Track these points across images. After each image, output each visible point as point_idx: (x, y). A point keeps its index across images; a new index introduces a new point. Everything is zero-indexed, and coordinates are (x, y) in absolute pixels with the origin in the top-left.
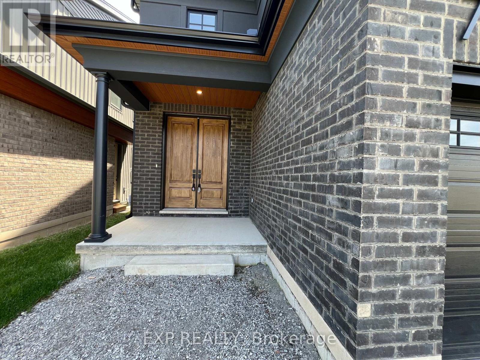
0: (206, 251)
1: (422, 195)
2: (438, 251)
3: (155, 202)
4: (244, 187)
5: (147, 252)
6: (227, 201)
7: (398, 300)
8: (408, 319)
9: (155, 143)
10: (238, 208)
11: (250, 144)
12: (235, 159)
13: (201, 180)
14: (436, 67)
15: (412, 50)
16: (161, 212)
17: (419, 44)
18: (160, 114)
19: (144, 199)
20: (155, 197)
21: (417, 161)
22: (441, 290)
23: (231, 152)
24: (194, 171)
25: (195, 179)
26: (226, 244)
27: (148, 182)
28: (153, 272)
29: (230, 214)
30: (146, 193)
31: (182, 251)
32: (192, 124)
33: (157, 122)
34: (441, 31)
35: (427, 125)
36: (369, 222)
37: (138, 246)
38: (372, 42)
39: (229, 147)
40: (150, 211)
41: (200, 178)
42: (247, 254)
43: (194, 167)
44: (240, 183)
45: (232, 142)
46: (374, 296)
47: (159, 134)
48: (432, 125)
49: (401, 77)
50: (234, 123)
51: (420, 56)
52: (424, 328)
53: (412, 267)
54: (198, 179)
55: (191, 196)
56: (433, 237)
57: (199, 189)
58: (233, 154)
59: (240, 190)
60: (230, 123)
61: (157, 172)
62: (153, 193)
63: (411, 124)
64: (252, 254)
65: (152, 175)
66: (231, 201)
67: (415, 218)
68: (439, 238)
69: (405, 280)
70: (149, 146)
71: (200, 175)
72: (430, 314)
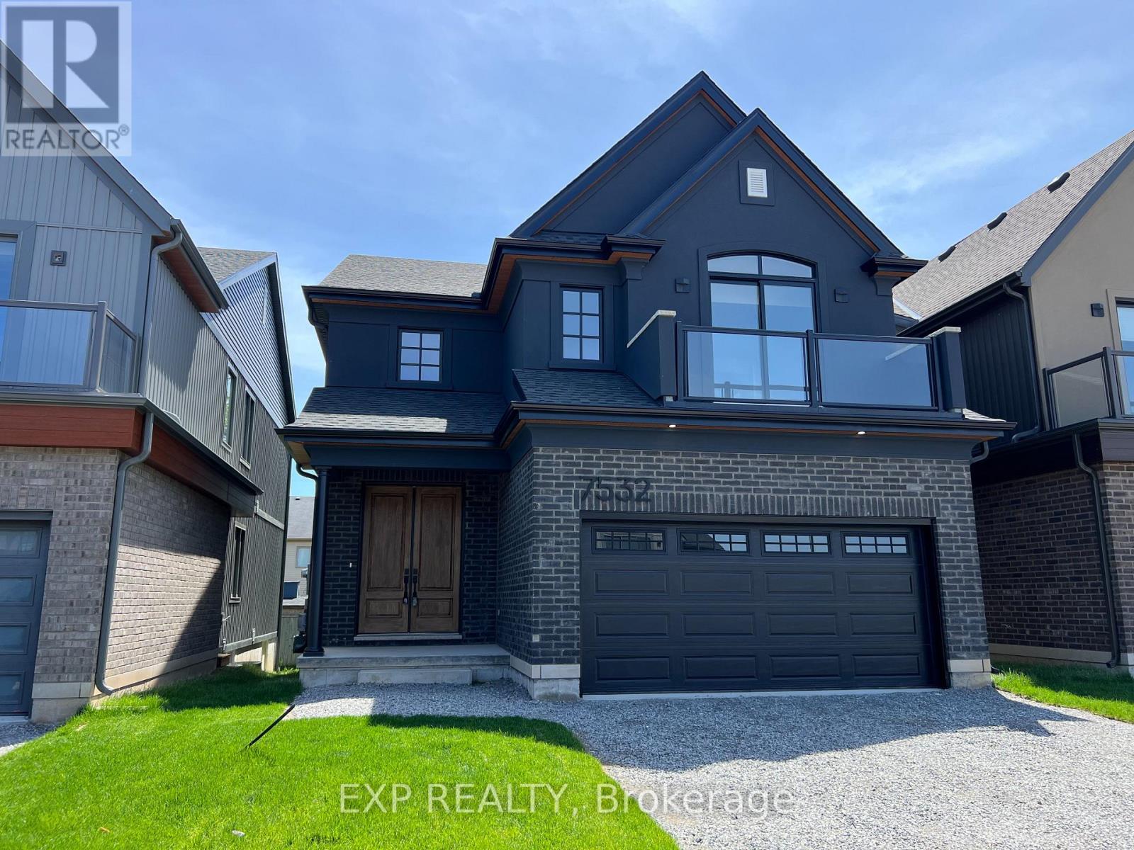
0: (442, 663)
1: (565, 579)
2: (575, 608)
3: (347, 623)
4: (487, 593)
5: (374, 665)
6: (461, 618)
7: (554, 634)
8: (559, 644)
9: (349, 530)
10: (477, 629)
11: (496, 525)
12: (472, 550)
13: (417, 584)
14: (570, 514)
15: (558, 507)
16: (357, 638)
17: (561, 504)
18: (356, 485)
19: (330, 618)
20: (347, 615)
21: (562, 562)
22: (578, 629)
23: (467, 538)
24: (407, 571)
25: (408, 585)
26: (463, 655)
27: (336, 591)
28: (387, 680)
29: (465, 638)
30: (333, 609)
31: (412, 663)
32: (404, 496)
33: (353, 497)
34: (573, 496)
35: (567, 543)
36: (537, 593)
37: (364, 658)
38: (536, 505)
39: (463, 531)
40: (339, 637)
41: (415, 583)
42: (487, 667)
43: (407, 566)
44: (481, 588)
45: (467, 523)
46: (541, 631)
47: (355, 516)
48: (569, 543)
49: (552, 521)
50: (471, 493)
51: (562, 509)
52: (569, 649)
53: (561, 616)
54: (413, 584)
55: (400, 612)
56: (572, 600)
57: (415, 600)
58: (470, 541)
59: (481, 599)
60: (464, 493)
61: (352, 575)
62: (345, 608)
63: (558, 543)
64: (493, 668)
65: (343, 580)
66: (467, 618)
67: (562, 591)
68: (575, 600)
69: (558, 623)
70: (339, 535)
71: (416, 578)
72: (572, 642)
